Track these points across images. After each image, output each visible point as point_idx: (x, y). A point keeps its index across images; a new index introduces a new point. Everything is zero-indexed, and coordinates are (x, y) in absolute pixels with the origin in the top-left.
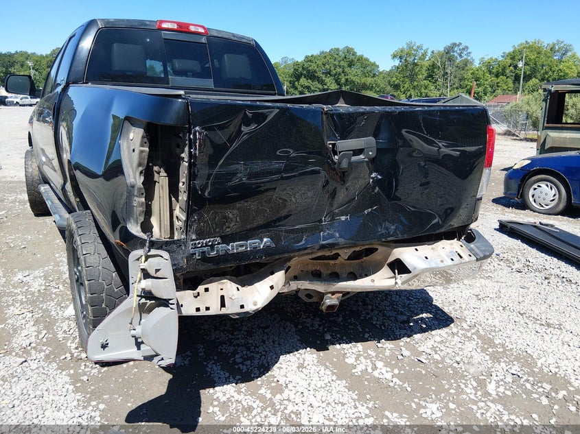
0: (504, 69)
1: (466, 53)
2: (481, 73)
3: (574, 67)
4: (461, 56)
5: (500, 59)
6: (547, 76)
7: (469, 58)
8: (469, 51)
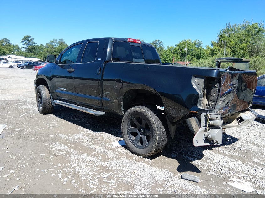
0: (176, 51)
1: (161, 44)
2: (168, 52)
3: (208, 51)
4: (159, 45)
5: (175, 47)
6: (194, 54)
7: (163, 46)
8: (162, 43)
